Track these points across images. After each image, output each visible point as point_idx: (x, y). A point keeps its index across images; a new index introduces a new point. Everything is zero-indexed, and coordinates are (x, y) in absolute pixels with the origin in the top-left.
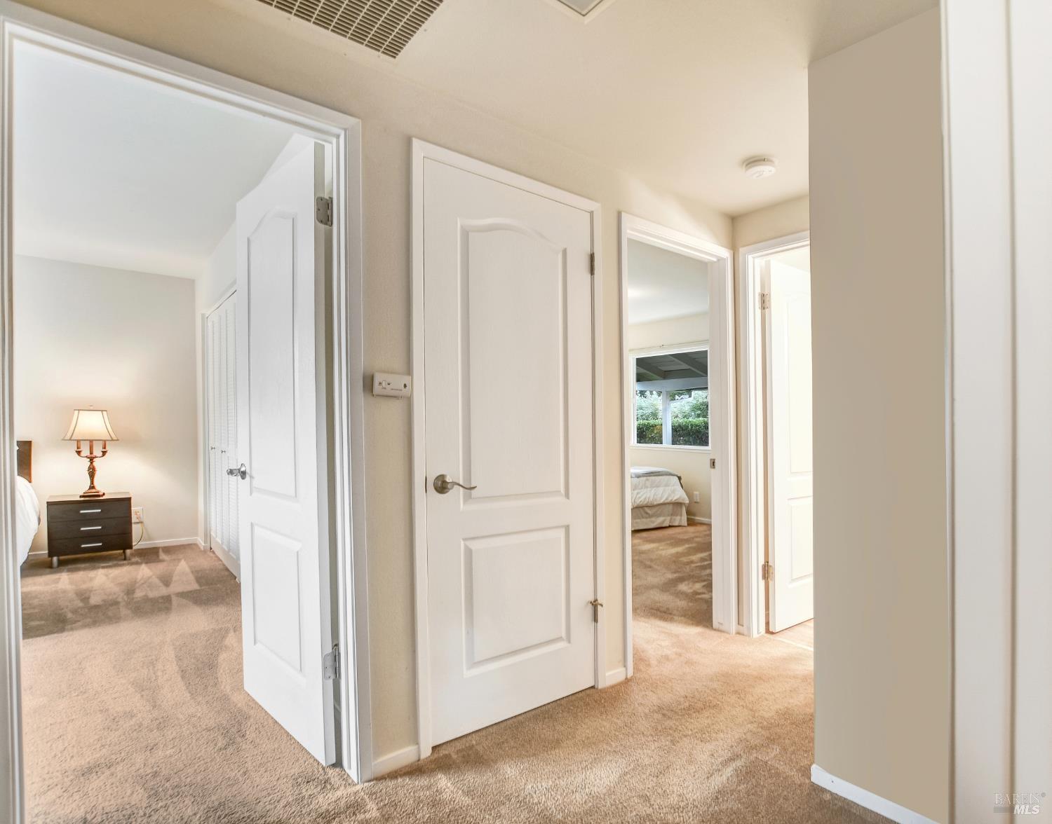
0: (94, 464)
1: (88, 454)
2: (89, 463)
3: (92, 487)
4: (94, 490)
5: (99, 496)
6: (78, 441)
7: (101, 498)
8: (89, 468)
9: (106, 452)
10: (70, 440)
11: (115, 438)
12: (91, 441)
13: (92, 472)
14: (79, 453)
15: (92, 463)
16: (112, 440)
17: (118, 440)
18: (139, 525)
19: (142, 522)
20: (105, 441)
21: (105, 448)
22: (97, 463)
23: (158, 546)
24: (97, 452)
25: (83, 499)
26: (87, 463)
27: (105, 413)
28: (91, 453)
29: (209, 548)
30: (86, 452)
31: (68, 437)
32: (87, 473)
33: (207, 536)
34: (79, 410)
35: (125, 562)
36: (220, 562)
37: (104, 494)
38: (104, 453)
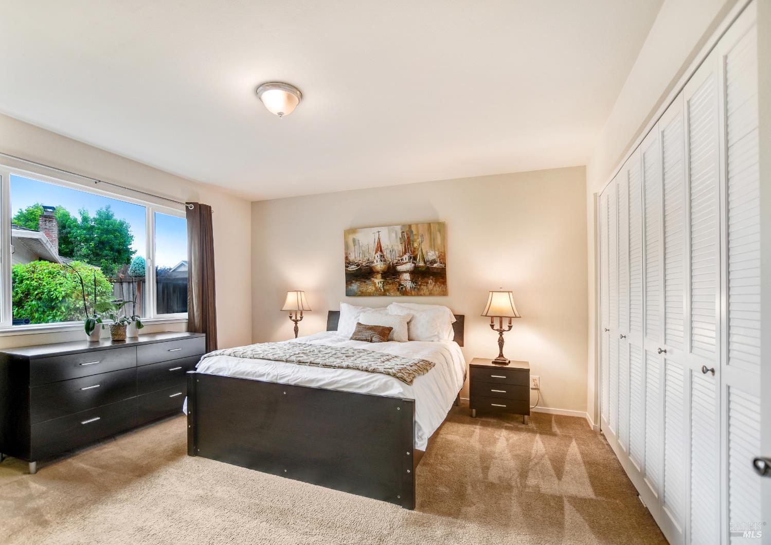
0: (503, 336)
1: (499, 328)
2: (499, 336)
3: (501, 355)
4: (502, 358)
5: (505, 364)
6: (492, 317)
7: (507, 366)
8: (499, 340)
9: (511, 327)
10: (486, 316)
11: (518, 315)
12: (501, 317)
13: (501, 343)
14: (492, 326)
15: (501, 336)
16: (516, 317)
17: (520, 317)
18: (536, 391)
19: (538, 389)
20: (511, 318)
21: (511, 324)
22: (506, 335)
23: (551, 413)
24: (505, 327)
25: (494, 365)
26: (497, 335)
27: (511, 293)
28: (501, 327)
29: (598, 430)
30: (497, 327)
31: (485, 314)
32: (498, 343)
33: (597, 416)
34: (493, 292)
35: (523, 426)
36: (614, 456)
37: (509, 362)
38: (510, 327)
